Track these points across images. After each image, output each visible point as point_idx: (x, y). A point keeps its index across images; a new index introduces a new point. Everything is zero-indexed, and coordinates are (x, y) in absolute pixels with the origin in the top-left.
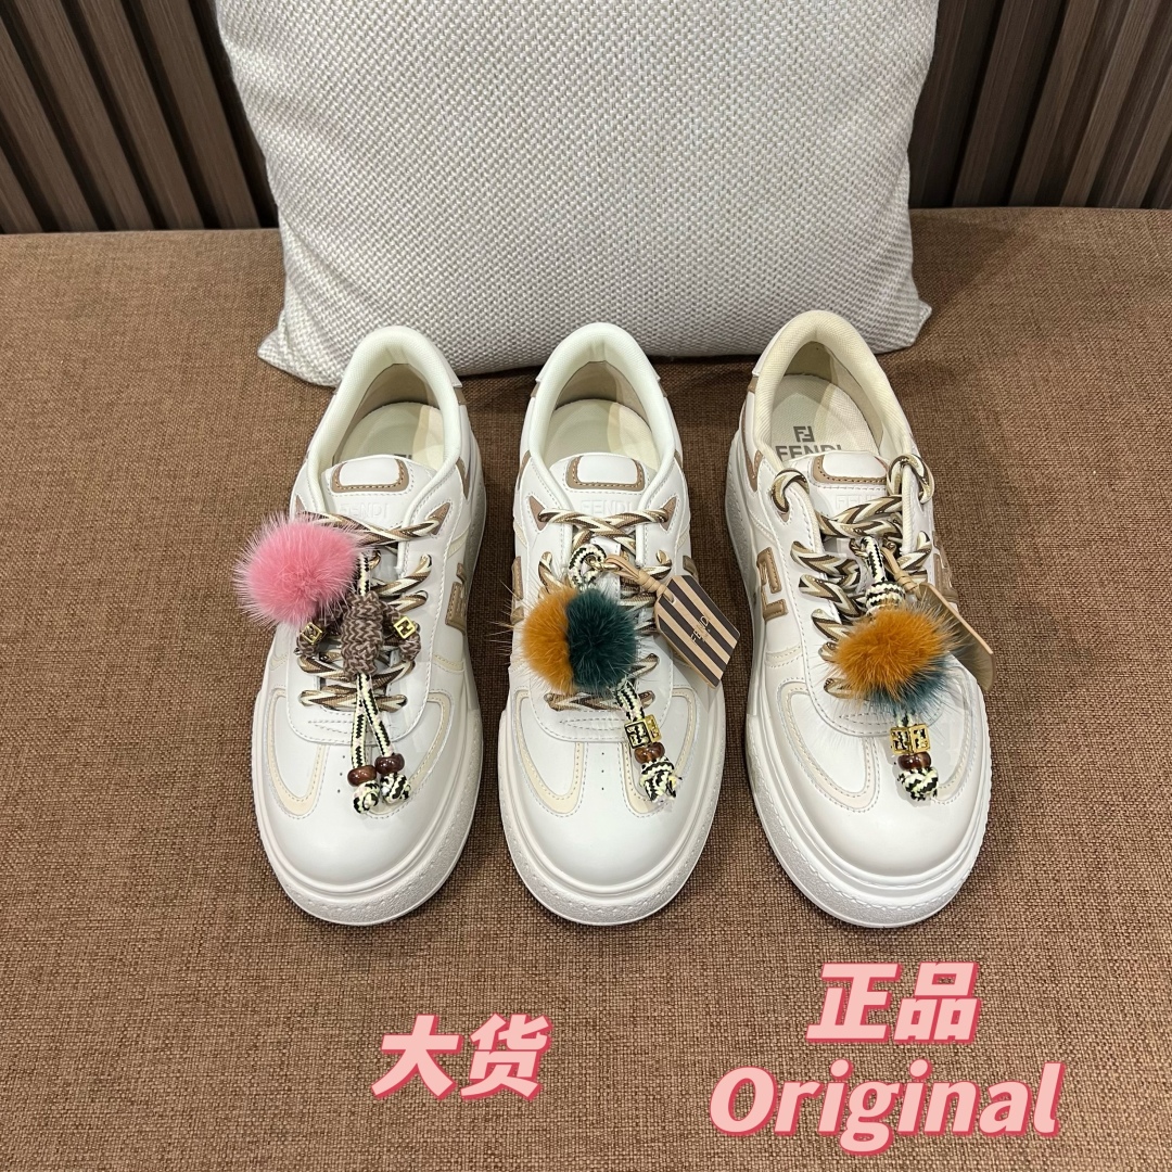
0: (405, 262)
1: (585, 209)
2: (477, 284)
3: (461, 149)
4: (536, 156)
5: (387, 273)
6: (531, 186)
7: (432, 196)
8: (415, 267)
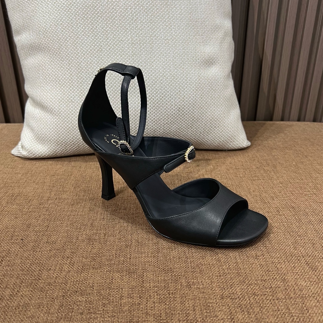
3: (87, 47)
7: (77, 65)
8: (70, 96)
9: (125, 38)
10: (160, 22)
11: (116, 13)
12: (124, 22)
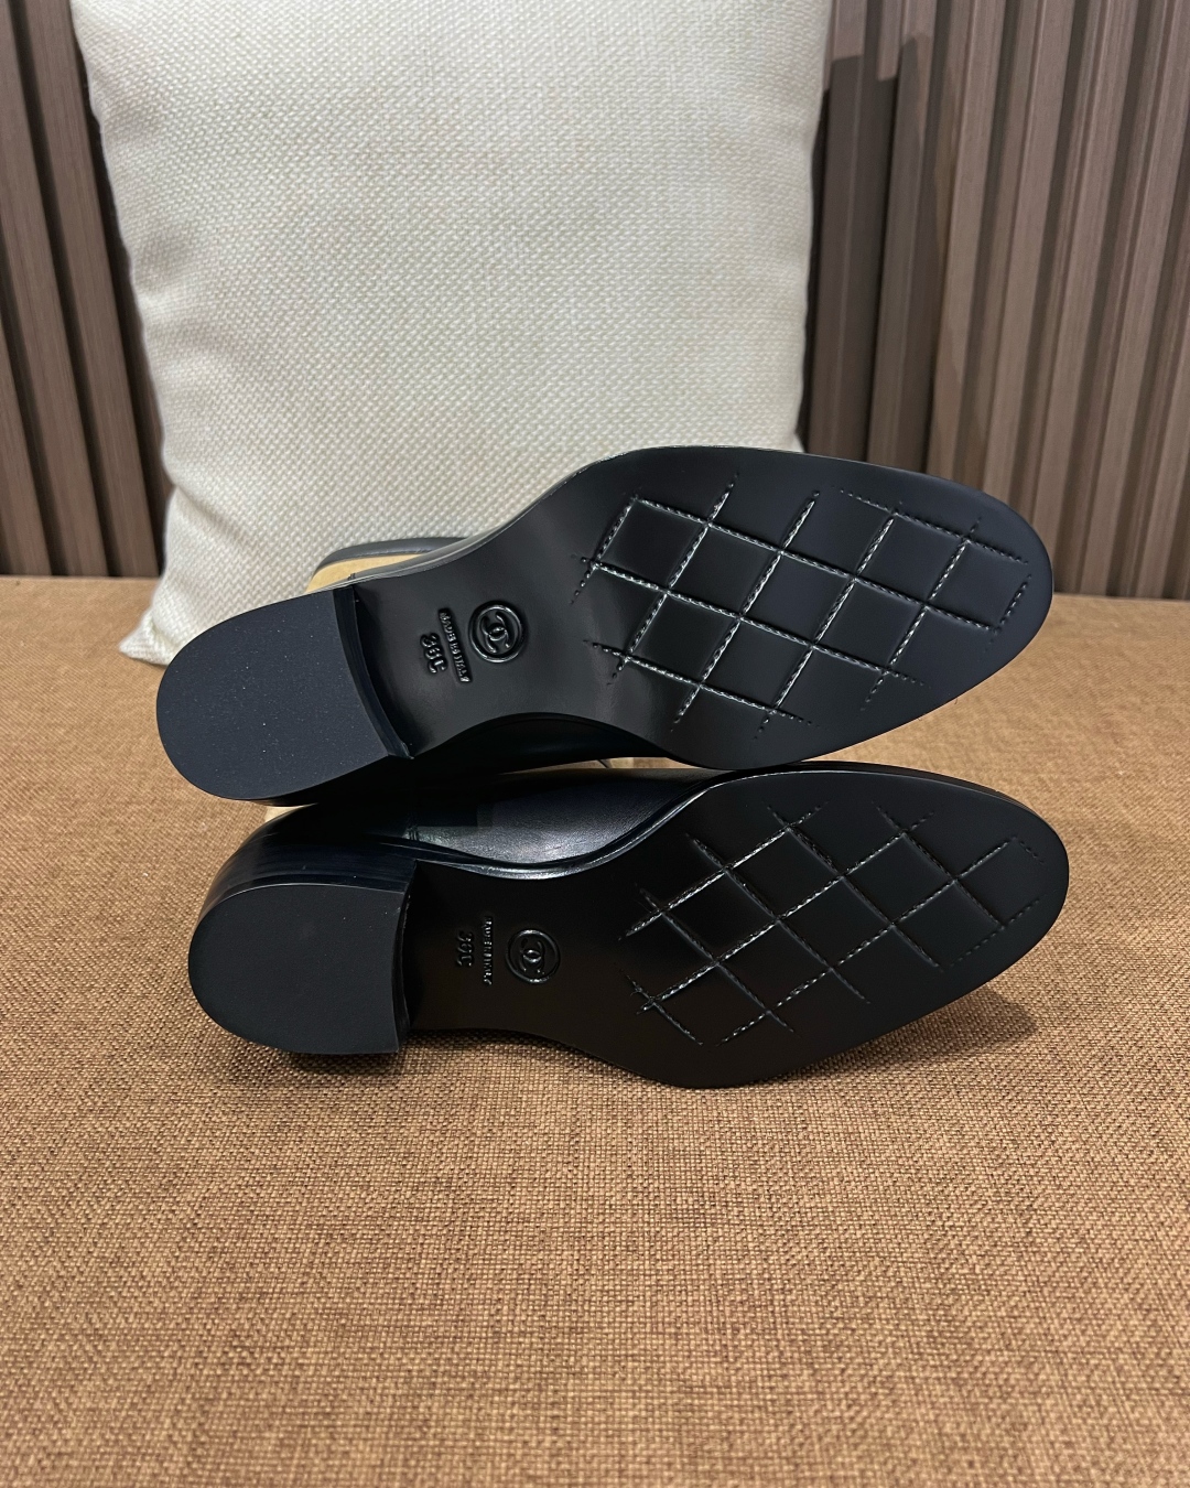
0: (280, 483)
1: (465, 404)
2: (354, 504)
3: (343, 344)
4: (415, 349)
5: (260, 499)
6: (412, 382)
9: (457, 322)
10: (568, 275)
11: (434, 243)
12: (458, 271)
